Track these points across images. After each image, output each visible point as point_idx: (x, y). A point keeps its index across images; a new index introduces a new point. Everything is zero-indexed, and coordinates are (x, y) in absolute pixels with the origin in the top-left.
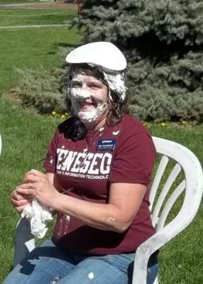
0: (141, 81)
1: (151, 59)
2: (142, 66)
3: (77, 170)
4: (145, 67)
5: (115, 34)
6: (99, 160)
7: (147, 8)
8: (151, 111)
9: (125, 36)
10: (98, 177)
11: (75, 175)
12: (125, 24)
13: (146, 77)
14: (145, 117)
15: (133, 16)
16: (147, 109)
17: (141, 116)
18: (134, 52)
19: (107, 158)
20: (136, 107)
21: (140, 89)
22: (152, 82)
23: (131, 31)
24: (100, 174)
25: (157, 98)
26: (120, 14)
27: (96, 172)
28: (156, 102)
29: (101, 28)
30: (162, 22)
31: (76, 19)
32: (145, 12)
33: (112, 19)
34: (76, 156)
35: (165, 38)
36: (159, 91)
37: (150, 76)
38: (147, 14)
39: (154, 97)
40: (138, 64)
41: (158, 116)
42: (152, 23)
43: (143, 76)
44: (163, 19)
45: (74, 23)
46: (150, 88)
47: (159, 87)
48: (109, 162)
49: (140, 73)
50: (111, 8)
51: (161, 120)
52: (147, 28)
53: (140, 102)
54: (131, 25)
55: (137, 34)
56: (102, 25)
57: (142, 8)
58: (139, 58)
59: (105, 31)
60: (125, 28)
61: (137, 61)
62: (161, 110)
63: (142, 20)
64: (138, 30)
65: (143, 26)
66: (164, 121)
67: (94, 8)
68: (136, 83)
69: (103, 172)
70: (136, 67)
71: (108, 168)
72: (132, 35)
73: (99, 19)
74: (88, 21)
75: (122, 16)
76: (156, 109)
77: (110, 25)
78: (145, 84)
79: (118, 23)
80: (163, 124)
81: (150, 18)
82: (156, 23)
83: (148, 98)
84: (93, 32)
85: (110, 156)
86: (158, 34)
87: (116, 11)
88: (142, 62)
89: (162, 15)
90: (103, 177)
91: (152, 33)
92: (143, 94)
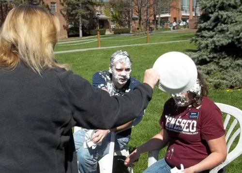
0: (227, 68)
1: (233, 57)
2: (227, 60)
3: (177, 128)
4: (229, 60)
5: (213, 45)
6: (189, 124)
7: (230, 30)
8: (233, 83)
9: (218, 45)
10: (189, 133)
11: (176, 131)
12: (218, 39)
13: (230, 66)
14: (229, 86)
15: (223, 35)
16: (230, 82)
17: (227, 86)
18: (223, 53)
19: (193, 123)
20: (225, 81)
21: (227, 72)
22: (233, 68)
23: (221, 42)
24: (189, 132)
25: (236, 76)
26: (216, 34)
27: (188, 130)
28: (235, 79)
29: (206, 42)
30: (238, 37)
31: (194, 38)
32: (229, 32)
33: (212, 37)
34: (176, 120)
35: (240, 45)
36: (237, 73)
37: (232, 65)
38: (230, 34)
39: (234, 76)
40: (226, 59)
41: (236, 86)
42: (233, 38)
43: (228, 65)
44: (239, 35)
45: (193, 40)
46: (232, 71)
47: (237, 71)
48: (195, 125)
49: (227, 64)
50: (211, 32)
51: (238, 87)
52: (230, 41)
53: (227, 79)
54: (222, 39)
55: (225, 44)
56: (207, 40)
57: (228, 31)
58: (226, 56)
59: (208, 43)
60: (218, 41)
61: (225, 58)
62: (238, 83)
63: (228, 37)
64: (225, 42)
65: (228, 40)
66: (240, 88)
67: (203, 32)
68: (225, 69)
69: (192, 131)
70: (225, 61)
71: (195, 129)
72: (222, 44)
73: (205, 37)
74: (200, 38)
75: (217, 35)
76: (235, 82)
77: (211, 40)
78: (230, 69)
79: (215, 39)
80: (239, 90)
81: (232, 35)
82: (235, 37)
83: (231, 77)
84: (202, 44)
85: (195, 122)
86: (236, 43)
87: (214, 33)
88: (228, 58)
89: (238, 33)
90: (191, 133)
91: (233, 43)
92: (228, 74)
